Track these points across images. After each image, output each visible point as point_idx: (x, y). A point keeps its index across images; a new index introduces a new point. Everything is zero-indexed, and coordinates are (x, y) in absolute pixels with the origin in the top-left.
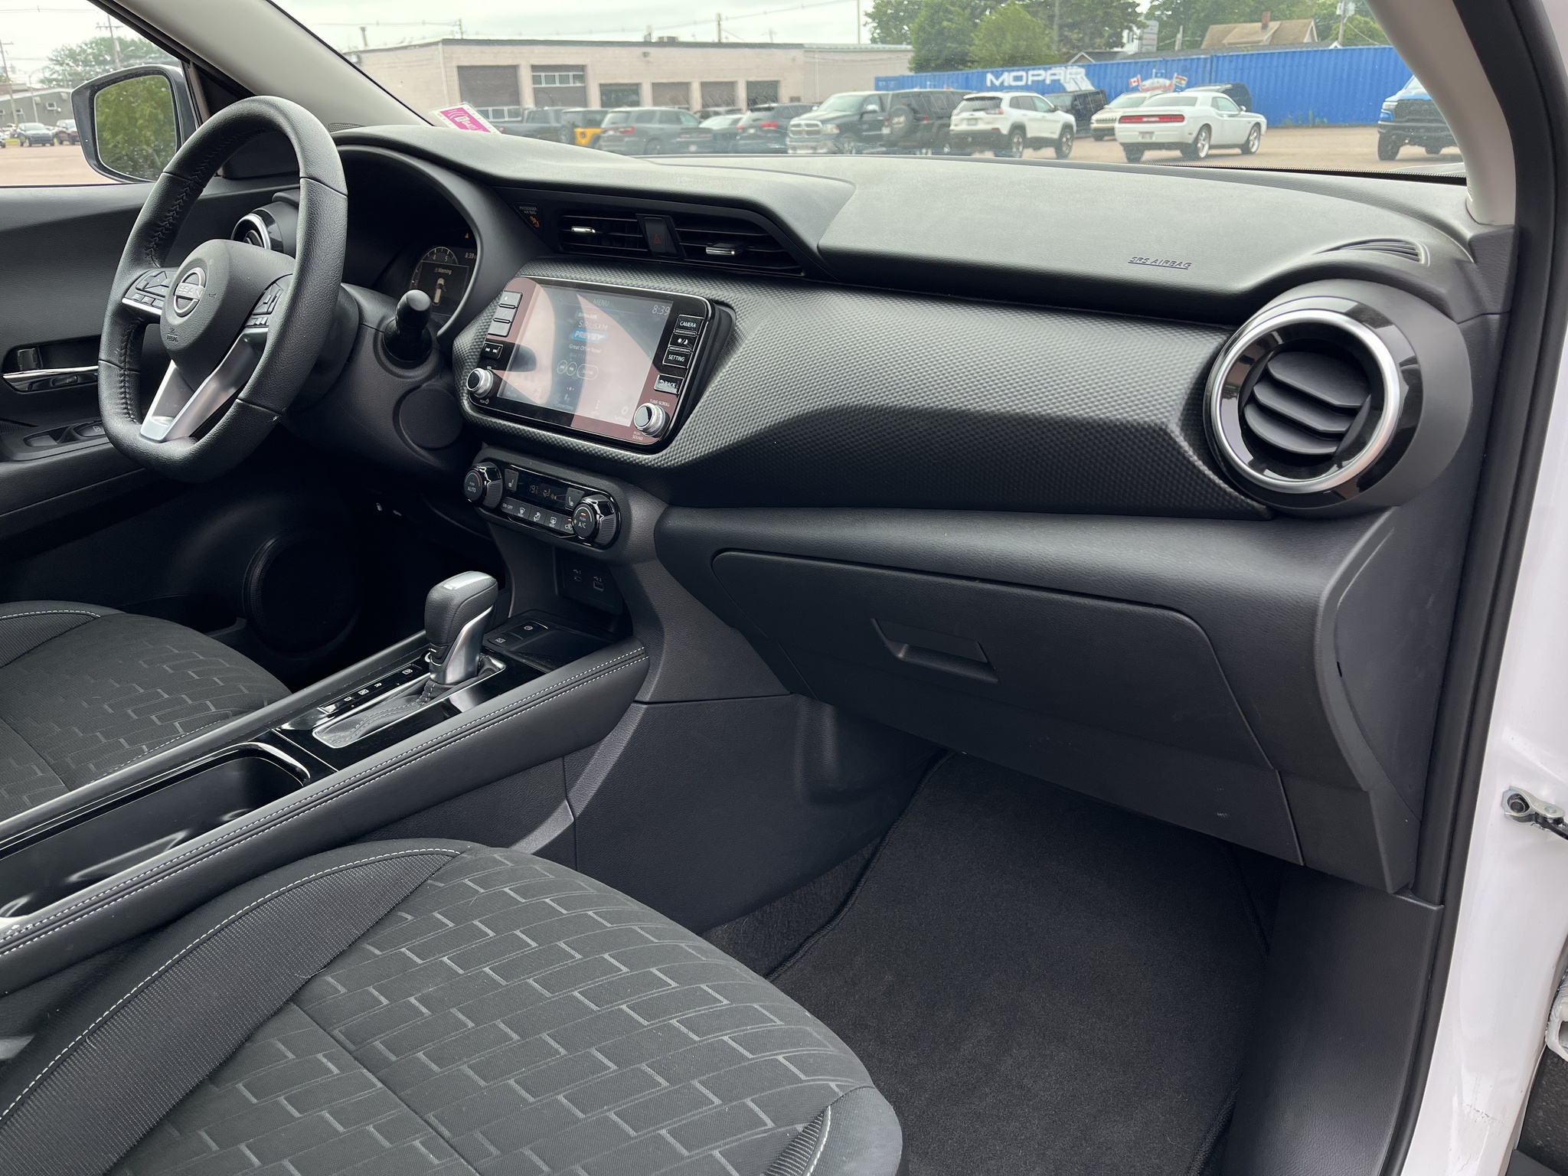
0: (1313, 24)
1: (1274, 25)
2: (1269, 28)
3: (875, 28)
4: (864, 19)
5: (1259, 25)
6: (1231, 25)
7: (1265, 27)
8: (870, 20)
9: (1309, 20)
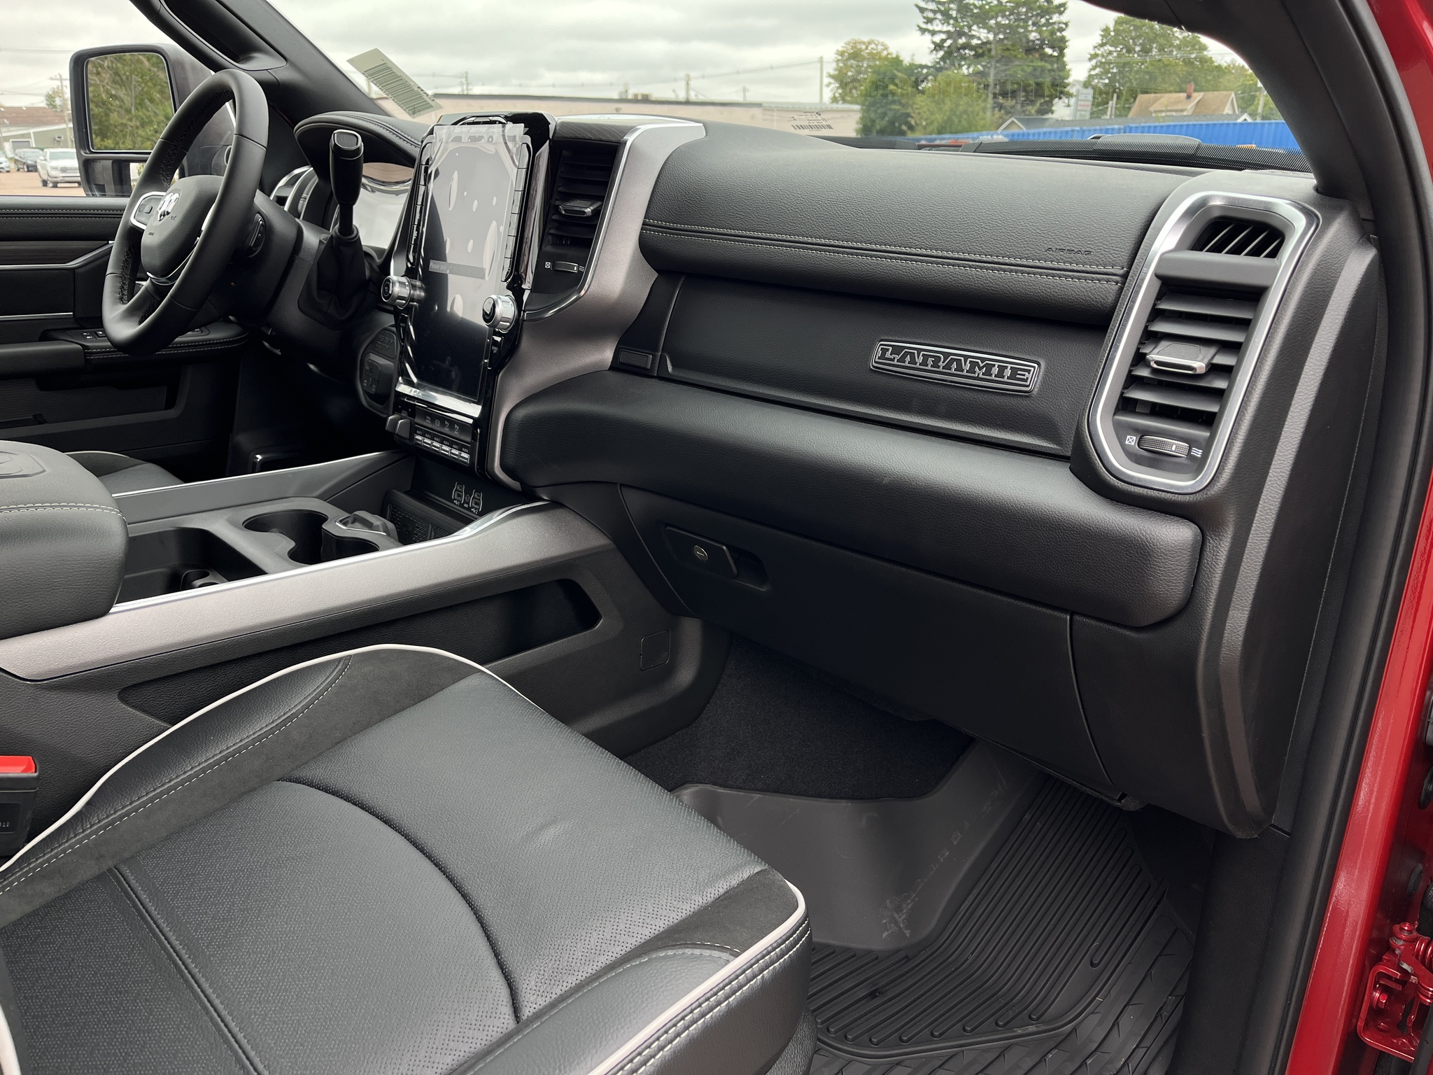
0: (1233, 95)
1: (1197, 96)
2: (1191, 99)
3: (838, 88)
4: (826, 80)
5: (1183, 95)
6: (1158, 95)
7: (1189, 97)
8: (832, 81)
9: (1229, 92)
